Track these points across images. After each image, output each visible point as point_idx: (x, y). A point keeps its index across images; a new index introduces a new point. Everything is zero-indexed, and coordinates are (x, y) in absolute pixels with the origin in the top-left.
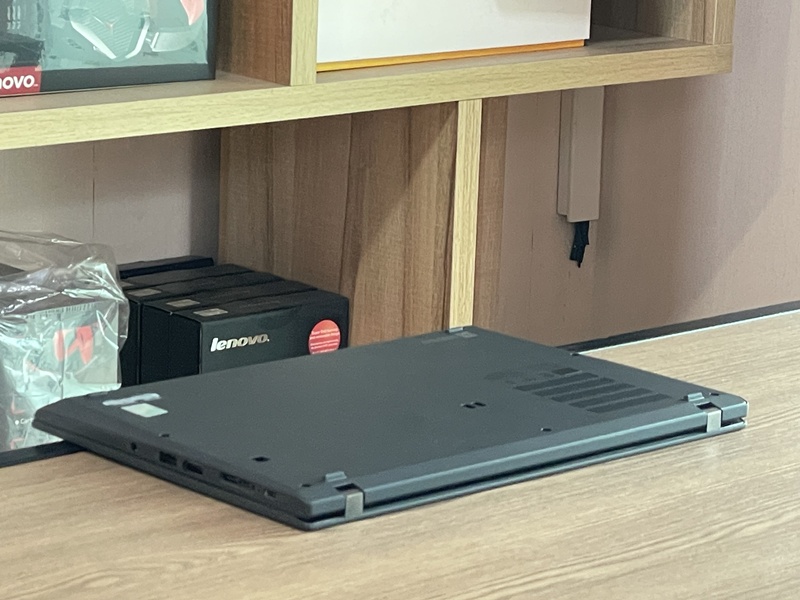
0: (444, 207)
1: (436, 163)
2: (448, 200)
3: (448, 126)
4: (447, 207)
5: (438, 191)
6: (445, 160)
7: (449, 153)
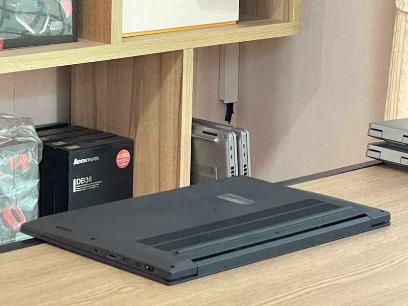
0: (177, 97)
1: (173, 78)
2: (179, 94)
3: (179, 61)
4: (179, 97)
5: (175, 90)
6: (178, 76)
7: (179, 73)
